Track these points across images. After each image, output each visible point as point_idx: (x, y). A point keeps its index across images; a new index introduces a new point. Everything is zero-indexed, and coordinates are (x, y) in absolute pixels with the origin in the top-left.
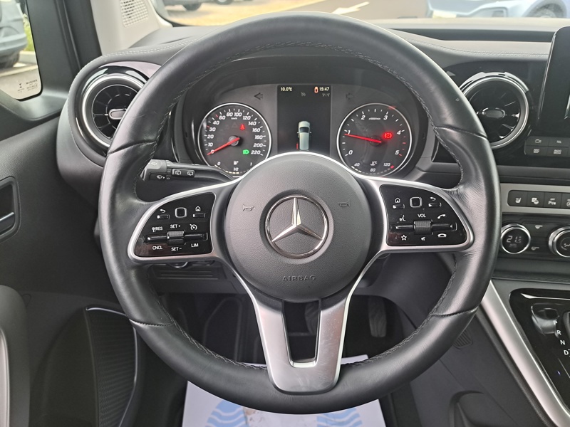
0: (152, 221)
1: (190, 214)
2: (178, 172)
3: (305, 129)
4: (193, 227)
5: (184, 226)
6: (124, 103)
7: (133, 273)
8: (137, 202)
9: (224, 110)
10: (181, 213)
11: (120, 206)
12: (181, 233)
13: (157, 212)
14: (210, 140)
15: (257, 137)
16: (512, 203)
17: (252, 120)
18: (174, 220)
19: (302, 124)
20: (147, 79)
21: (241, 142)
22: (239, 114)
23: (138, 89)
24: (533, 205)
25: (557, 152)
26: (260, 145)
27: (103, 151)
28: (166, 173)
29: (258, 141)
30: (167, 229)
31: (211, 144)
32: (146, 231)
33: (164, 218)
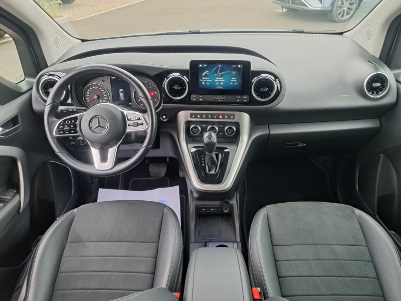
0: (60, 125)
1: (71, 123)
2: (70, 110)
3: (122, 92)
4: (72, 126)
5: (69, 126)
6: (52, 86)
7: (55, 139)
8: (55, 119)
9: (91, 86)
10: (68, 122)
11: (50, 120)
12: (68, 128)
13: (61, 122)
14: (88, 97)
15: (105, 95)
16: (191, 117)
17: (102, 89)
18: (66, 125)
19: (121, 90)
20: (60, 78)
21: (99, 97)
22: (101, 89)
23: (57, 81)
24: (198, 118)
25: (201, 100)
26: (106, 98)
27: (45, 101)
28: (67, 110)
29: (105, 97)
30: (64, 127)
31: (88, 99)
32: (58, 128)
33: (63, 124)
